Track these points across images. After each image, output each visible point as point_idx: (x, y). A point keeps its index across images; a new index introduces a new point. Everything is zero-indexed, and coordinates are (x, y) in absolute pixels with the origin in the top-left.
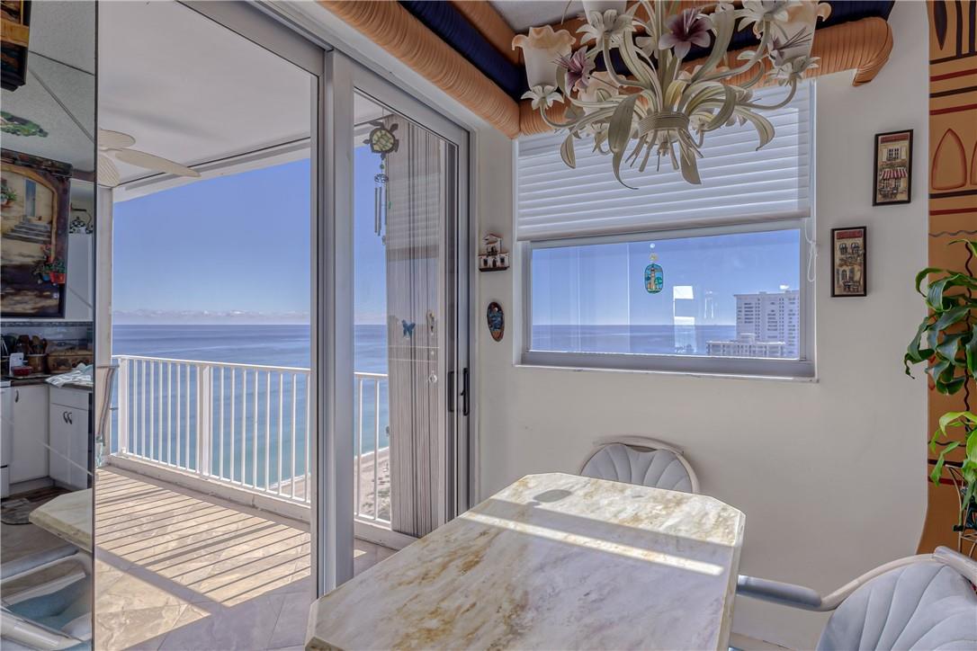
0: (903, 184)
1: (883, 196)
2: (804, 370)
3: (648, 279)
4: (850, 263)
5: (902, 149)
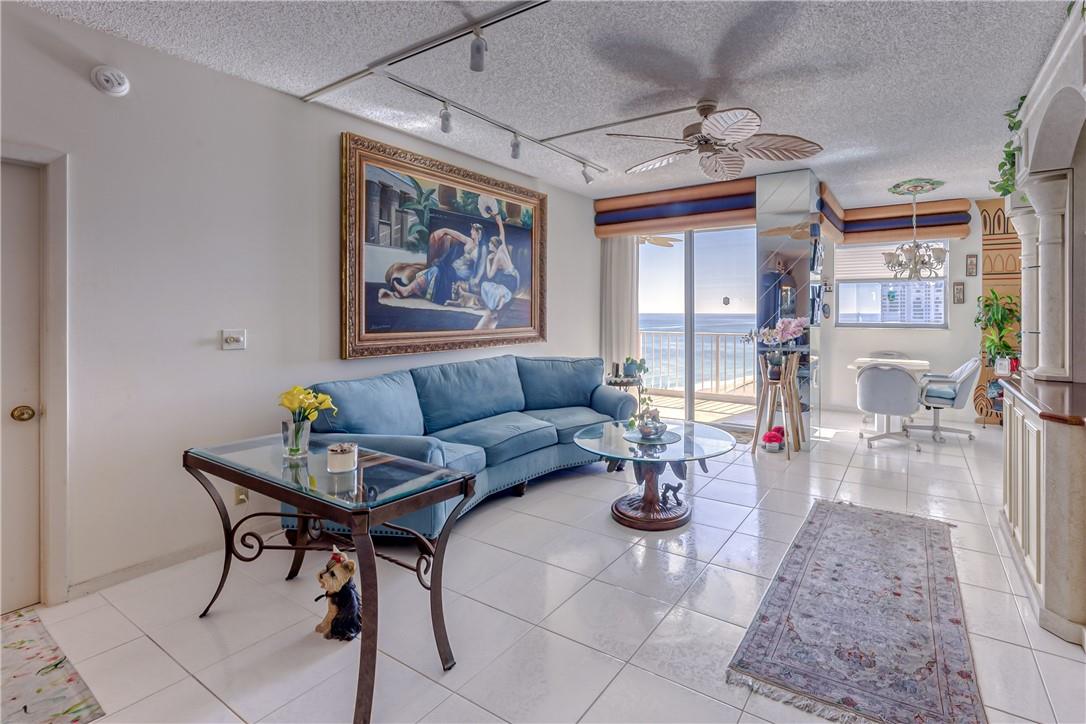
0: (974, 270)
1: (969, 274)
2: (945, 327)
4: (959, 295)
5: (974, 259)
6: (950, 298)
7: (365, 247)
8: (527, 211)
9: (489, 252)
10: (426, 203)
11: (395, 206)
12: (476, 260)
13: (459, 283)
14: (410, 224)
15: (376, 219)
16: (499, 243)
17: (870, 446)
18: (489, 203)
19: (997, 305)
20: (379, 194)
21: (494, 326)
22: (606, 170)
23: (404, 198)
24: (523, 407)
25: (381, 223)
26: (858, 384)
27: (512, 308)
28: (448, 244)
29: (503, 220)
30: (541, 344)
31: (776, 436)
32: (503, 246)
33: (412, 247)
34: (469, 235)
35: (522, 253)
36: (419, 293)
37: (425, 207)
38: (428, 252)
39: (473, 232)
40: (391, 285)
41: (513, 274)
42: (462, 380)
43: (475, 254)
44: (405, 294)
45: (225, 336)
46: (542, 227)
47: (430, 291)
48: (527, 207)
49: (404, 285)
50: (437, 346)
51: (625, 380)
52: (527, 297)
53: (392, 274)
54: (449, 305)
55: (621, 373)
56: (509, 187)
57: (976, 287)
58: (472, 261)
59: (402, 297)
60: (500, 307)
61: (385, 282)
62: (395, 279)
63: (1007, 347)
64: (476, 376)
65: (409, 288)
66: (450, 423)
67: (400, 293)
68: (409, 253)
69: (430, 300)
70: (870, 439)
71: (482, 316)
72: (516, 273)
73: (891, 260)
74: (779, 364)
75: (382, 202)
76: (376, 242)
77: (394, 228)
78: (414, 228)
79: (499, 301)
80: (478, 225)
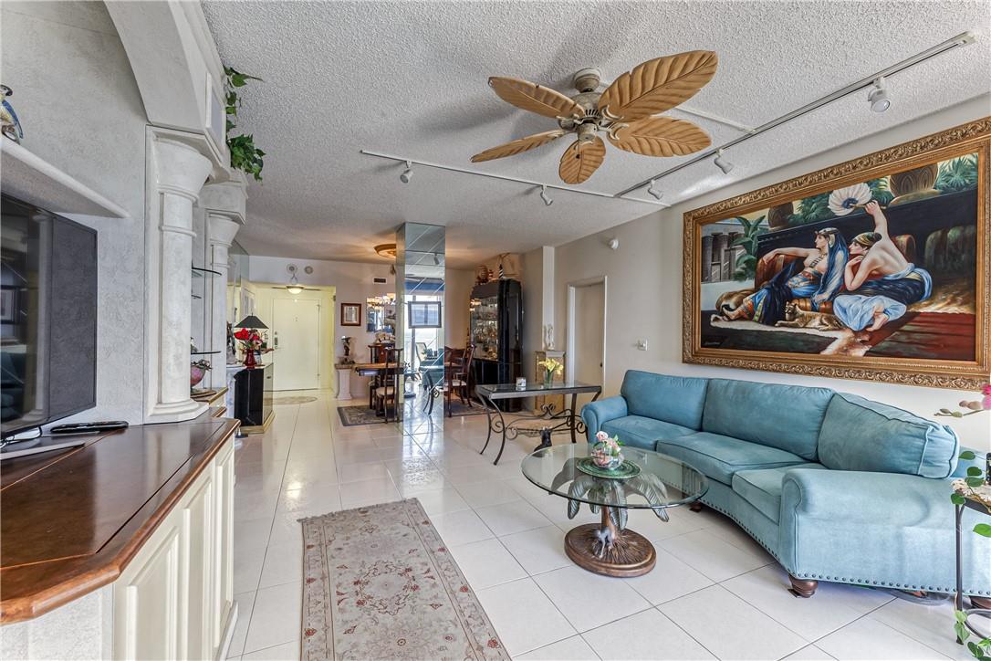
7: (702, 286)
8: (957, 165)
9: (850, 257)
10: (754, 233)
11: (724, 247)
12: (823, 273)
13: (796, 302)
14: (737, 258)
15: (709, 262)
16: (873, 240)
18: (851, 194)
20: (712, 243)
21: (859, 352)
23: (732, 238)
25: (713, 265)
27: (906, 328)
28: (781, 263)
32: (886, 241)
33: (740, 277)
34: (815, 246)
36: (746, 316)
37: (752, 238)
38: (756, 278)
39: (820, 241)
40: (720, 310)
41: (913, 276)
43: (823, 265)
44: (733, 317)
47: (758, 313)
49: (732, 310)
52: (957, 310)
53: (722, 302)
54: (782, 325)
56: (887, 155)
58: (818, 275)
59: (730, 320)
60: (877, 325)
62: (724, 306)
65: (736, 312)
67: (727, 316)
68: (736, 282)
69: (758, 322)
71: (836, 339)
75: (714, 249)
76: (709, 281)
77: (723, 265)
78: (740, 262)
79: (873, 318)
80: (828, 230)
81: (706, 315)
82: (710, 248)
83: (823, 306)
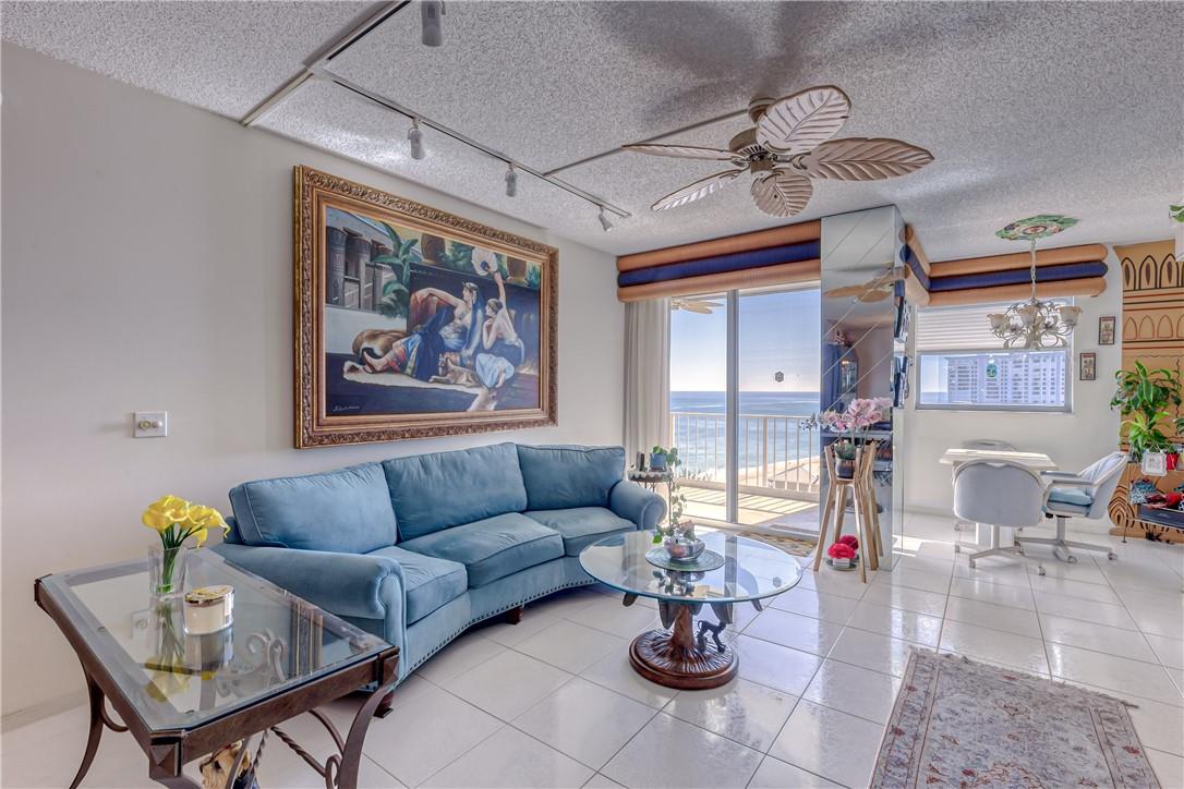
0: (1111, 337)
1: (1103, 341)
2: (1067, 410)
3: (988, 371)
4: (1088, 368)
5: (1111, 323)
6: (1074, 375)
7: (326, 310)
8: (534, 269)
9: (486, 318)
10: (405, 256)
11: (365, 259)
12: (469, 328)
13: (447, 355)
14: (384, 282)
15: (340, 274)
16: (499, 306)
17: (973, 566)
18: (485, 258)
19: (1147, 382)
20: (343, 244)
21: (491, 407)
22: (630, 214)
23: (377, 250)
24: (524, 507)
25: (346, 280)
26: (956, 485)
27: (514, 385)
28: (433, 307)
29: (504, 278)
30: (550, 428)
31: (846, 548)
32: (504, 310)
33: (388, 310)
34: (461, 297)
35: (528, 319)
36: (396, 367)
37: (404, 261)
38: (408, 317)
39: (466, 293)
40: (360, 357)
41: (517, 344)
42: (446, 474)
43: (468, 319)
44: (378, 368)
45: (138, 420)
46: (552, 287)
47: (411, 364)
48: (533, 263)
49: (380, 357)
50: (419, 431)
51: (652, 474)
52: (533, 372)
53: (361, 343)
54: (436, 381)
55: (647, 465)
56: (511, 239)
57: (1113, 359)
58: (464, 329)
59: (375, 371)
60: (500, 384)
61: (351, 353)
62: (366, 349)
63: (1159, 437)
64: (464, 469)
65: (383, 360)
66: (430, 527)
67: (372, 367)
68: (384, 317)
69: (411, 376)
70: (972, 557)
71: (477, 395)
72: (519, 343)
73: (1000, 325)
74: (851, 458)
75: (347, 254)
76: (340, 303)
77: (364, 286)
78: (389, 287)
79: (498, 377)
80: (472, 285)
81: (335, 362)
82: (342, 249)
83: (469, 362)
